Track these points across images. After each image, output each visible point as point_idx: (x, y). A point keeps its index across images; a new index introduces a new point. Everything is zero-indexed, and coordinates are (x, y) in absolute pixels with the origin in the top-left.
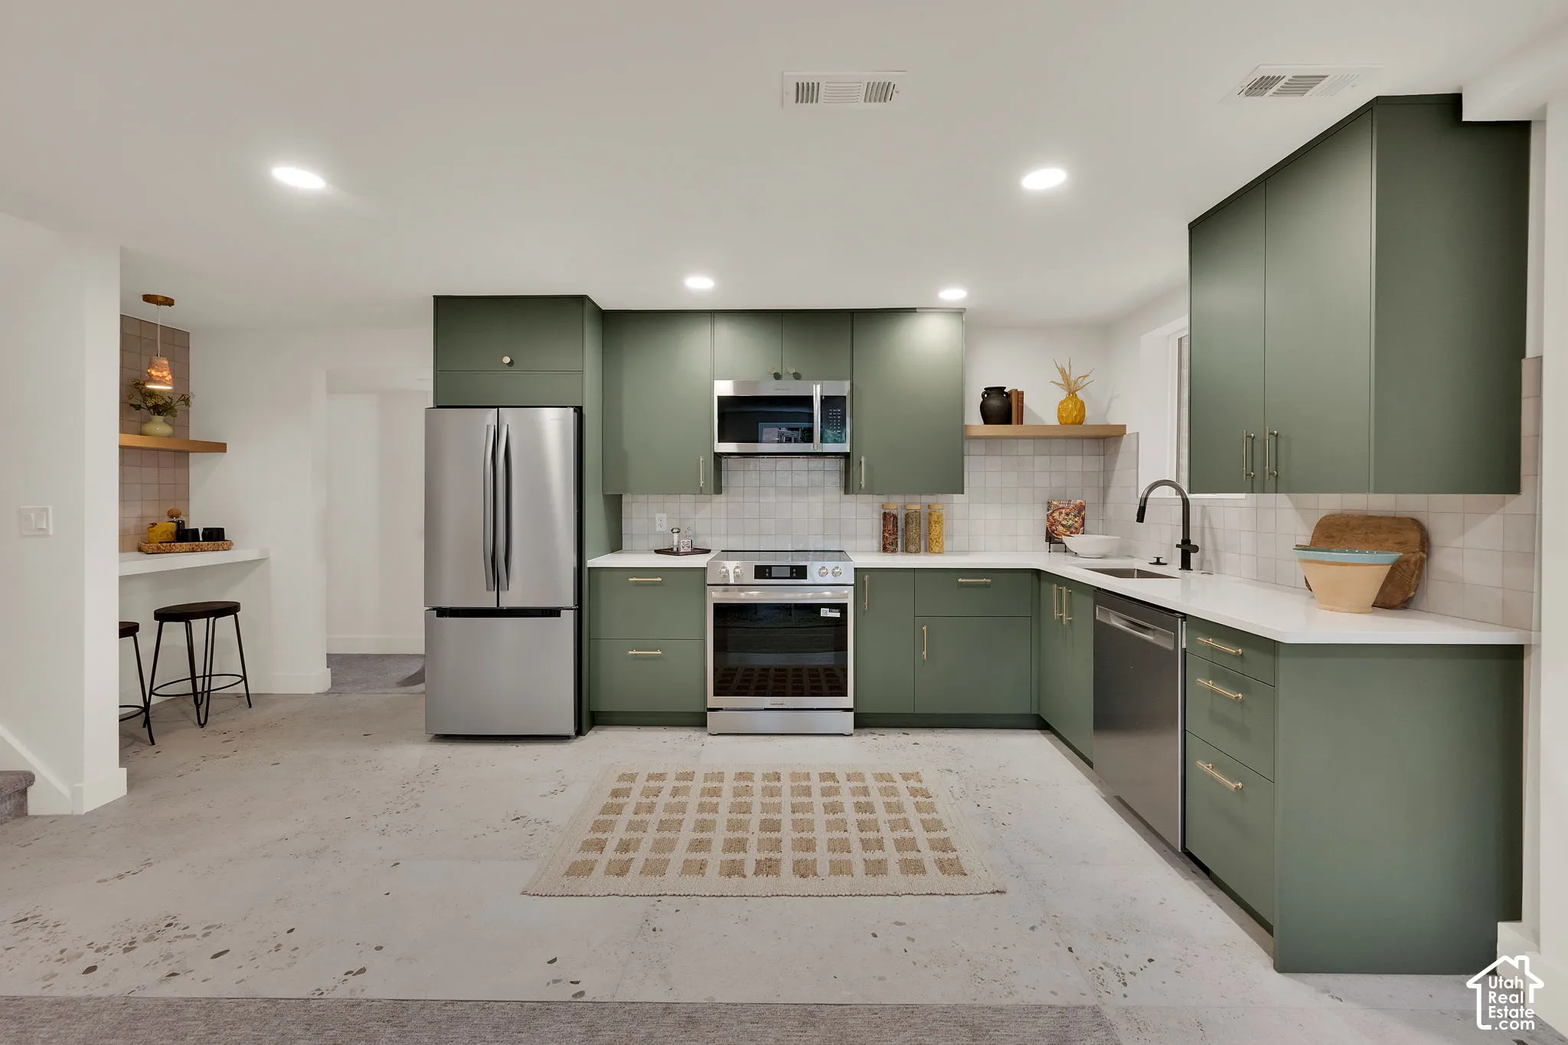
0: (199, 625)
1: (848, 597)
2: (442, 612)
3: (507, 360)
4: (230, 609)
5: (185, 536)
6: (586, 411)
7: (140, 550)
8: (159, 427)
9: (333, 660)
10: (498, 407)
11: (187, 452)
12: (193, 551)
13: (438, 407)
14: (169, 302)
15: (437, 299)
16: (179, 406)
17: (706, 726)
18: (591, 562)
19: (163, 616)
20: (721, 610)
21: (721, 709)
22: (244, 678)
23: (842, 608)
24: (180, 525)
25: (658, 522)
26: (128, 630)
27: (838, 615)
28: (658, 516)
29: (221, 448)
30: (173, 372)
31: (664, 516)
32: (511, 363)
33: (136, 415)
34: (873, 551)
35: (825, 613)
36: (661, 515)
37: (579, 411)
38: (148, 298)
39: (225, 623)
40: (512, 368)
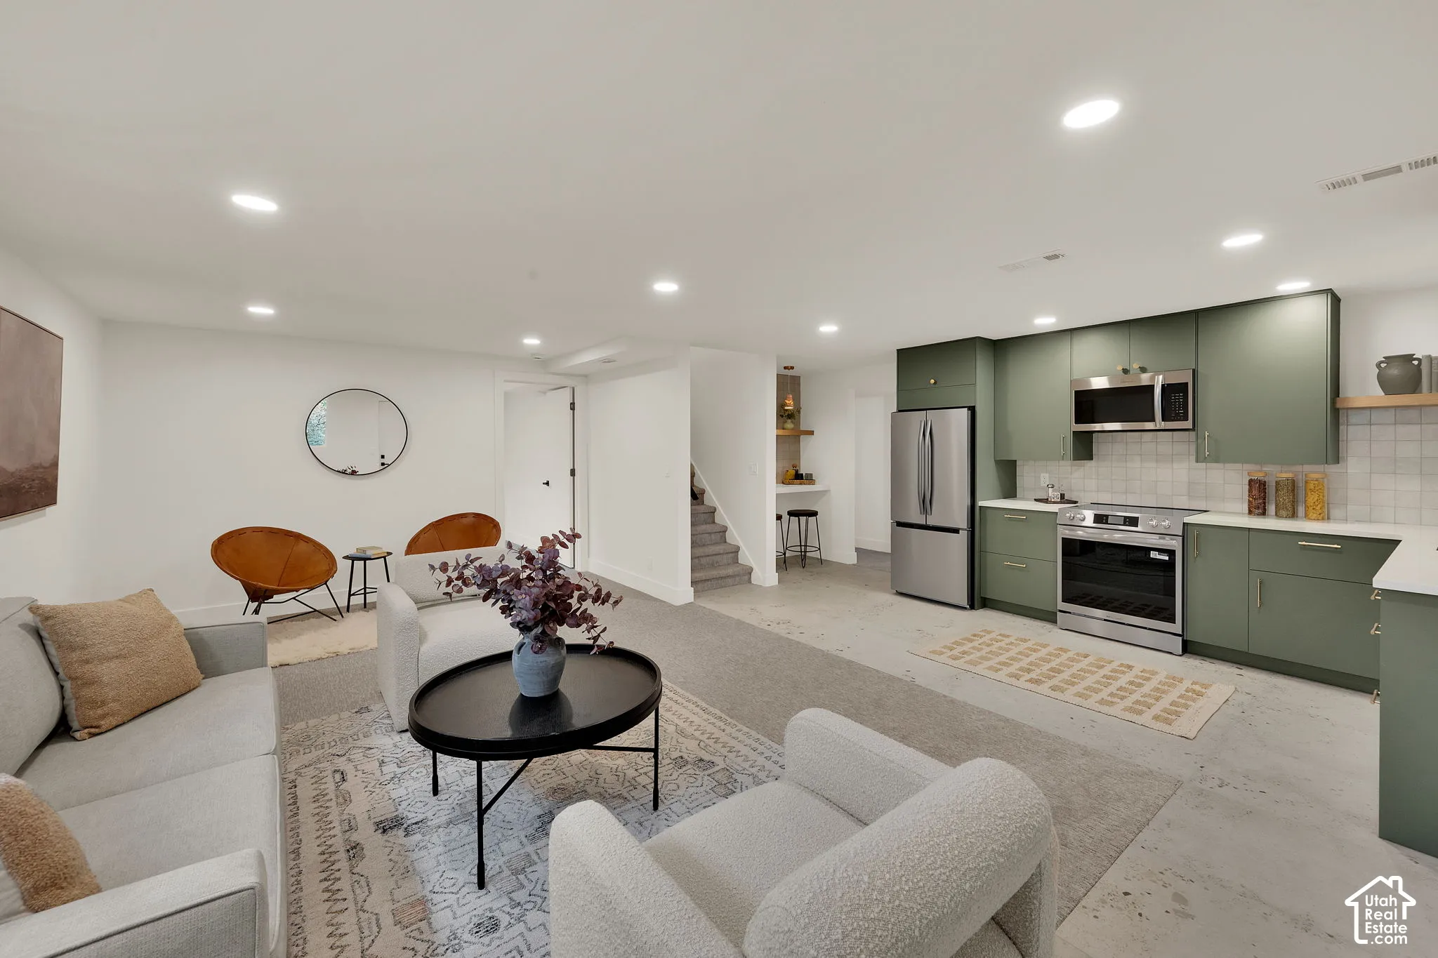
0: (803, 519)
1: (1175, 544)
2: (899, 524)
3: (932, 381)
4: (814, 514)
5: (798, 477)
6: (978, 410)
7: (783, 483)
8: (789, 425)
9: (857, 550)
10: (926, 410)
11: (799, 436)
12: (801, 484)
13: (900, 411)
14: (792, 368)
15: (898, 351)
16: (796, 414)
17: (1056, 623)
18: (980, 503)
19: (791, 514)
20: (1067, 543)
21: (1070, 613)
22: (820, 549)
23: (1171, 553)
24: (797, 471)
25: (1042, 479)
26: (779, 517)
27: (1167, 558)
28: (1042, 475)
29: (812, 433)
30: (793, 400)
31: (1047, 475)
32: (935, 383)
33: (782, 420)
34: (1243, 514)
35: (1154, 555)
36: (1045, 474)
37: (972, 409)
38: (785, 368)
39: (812, 519)
40: (936, 386)
